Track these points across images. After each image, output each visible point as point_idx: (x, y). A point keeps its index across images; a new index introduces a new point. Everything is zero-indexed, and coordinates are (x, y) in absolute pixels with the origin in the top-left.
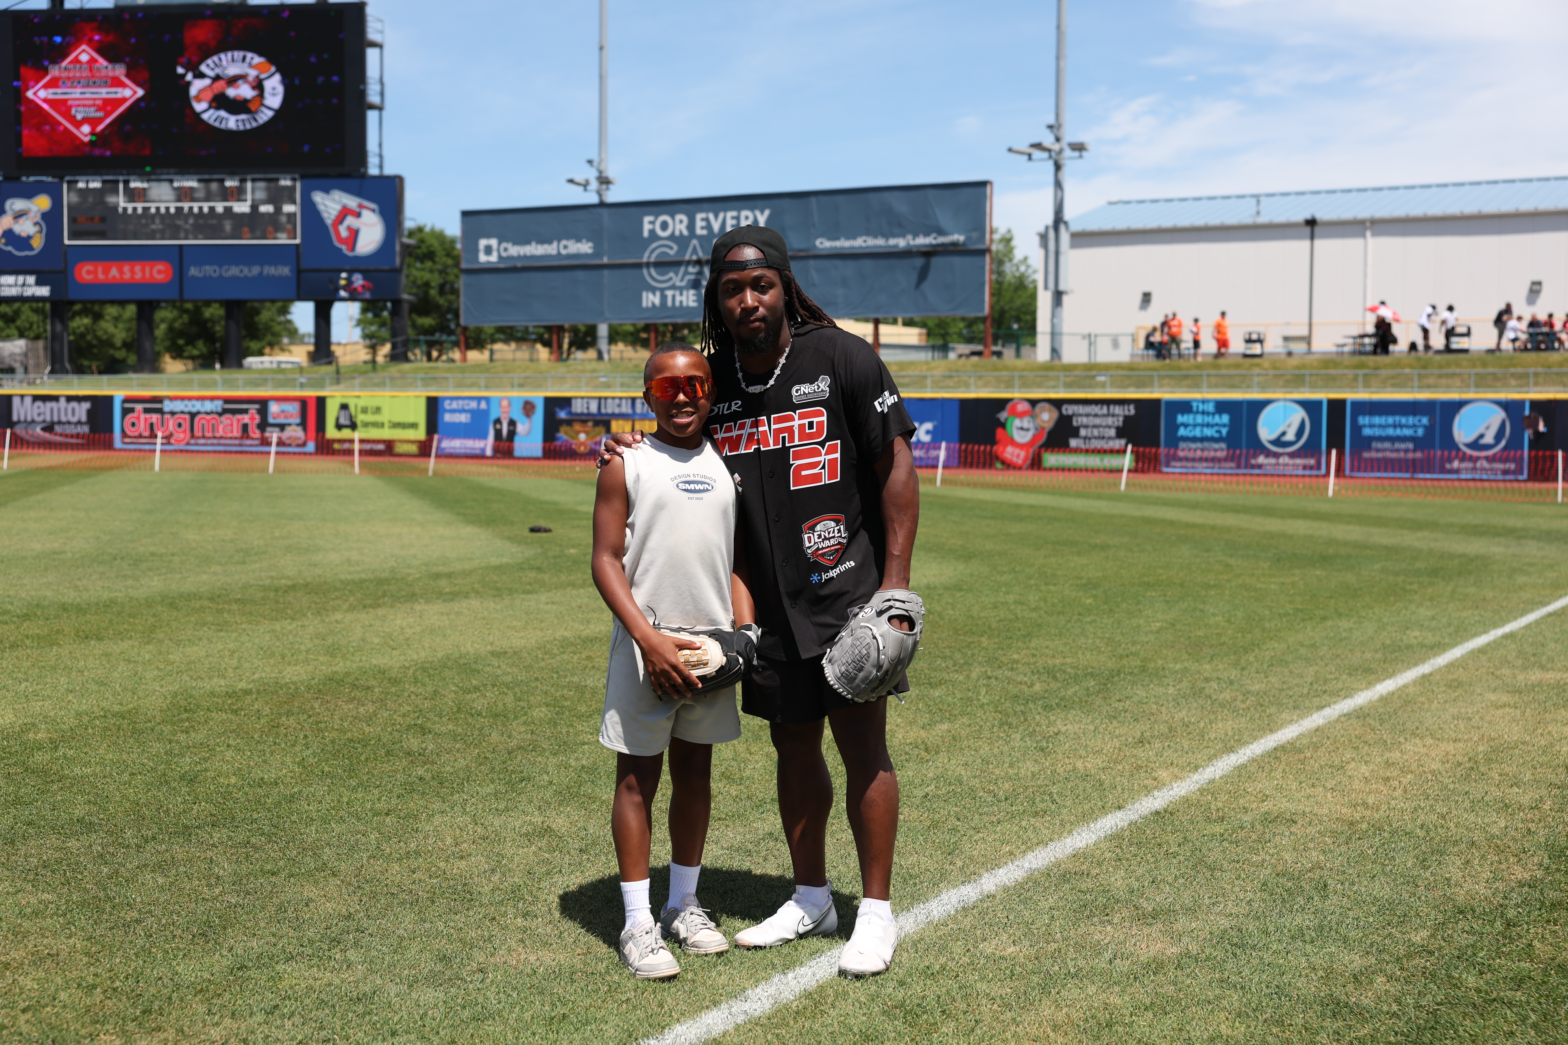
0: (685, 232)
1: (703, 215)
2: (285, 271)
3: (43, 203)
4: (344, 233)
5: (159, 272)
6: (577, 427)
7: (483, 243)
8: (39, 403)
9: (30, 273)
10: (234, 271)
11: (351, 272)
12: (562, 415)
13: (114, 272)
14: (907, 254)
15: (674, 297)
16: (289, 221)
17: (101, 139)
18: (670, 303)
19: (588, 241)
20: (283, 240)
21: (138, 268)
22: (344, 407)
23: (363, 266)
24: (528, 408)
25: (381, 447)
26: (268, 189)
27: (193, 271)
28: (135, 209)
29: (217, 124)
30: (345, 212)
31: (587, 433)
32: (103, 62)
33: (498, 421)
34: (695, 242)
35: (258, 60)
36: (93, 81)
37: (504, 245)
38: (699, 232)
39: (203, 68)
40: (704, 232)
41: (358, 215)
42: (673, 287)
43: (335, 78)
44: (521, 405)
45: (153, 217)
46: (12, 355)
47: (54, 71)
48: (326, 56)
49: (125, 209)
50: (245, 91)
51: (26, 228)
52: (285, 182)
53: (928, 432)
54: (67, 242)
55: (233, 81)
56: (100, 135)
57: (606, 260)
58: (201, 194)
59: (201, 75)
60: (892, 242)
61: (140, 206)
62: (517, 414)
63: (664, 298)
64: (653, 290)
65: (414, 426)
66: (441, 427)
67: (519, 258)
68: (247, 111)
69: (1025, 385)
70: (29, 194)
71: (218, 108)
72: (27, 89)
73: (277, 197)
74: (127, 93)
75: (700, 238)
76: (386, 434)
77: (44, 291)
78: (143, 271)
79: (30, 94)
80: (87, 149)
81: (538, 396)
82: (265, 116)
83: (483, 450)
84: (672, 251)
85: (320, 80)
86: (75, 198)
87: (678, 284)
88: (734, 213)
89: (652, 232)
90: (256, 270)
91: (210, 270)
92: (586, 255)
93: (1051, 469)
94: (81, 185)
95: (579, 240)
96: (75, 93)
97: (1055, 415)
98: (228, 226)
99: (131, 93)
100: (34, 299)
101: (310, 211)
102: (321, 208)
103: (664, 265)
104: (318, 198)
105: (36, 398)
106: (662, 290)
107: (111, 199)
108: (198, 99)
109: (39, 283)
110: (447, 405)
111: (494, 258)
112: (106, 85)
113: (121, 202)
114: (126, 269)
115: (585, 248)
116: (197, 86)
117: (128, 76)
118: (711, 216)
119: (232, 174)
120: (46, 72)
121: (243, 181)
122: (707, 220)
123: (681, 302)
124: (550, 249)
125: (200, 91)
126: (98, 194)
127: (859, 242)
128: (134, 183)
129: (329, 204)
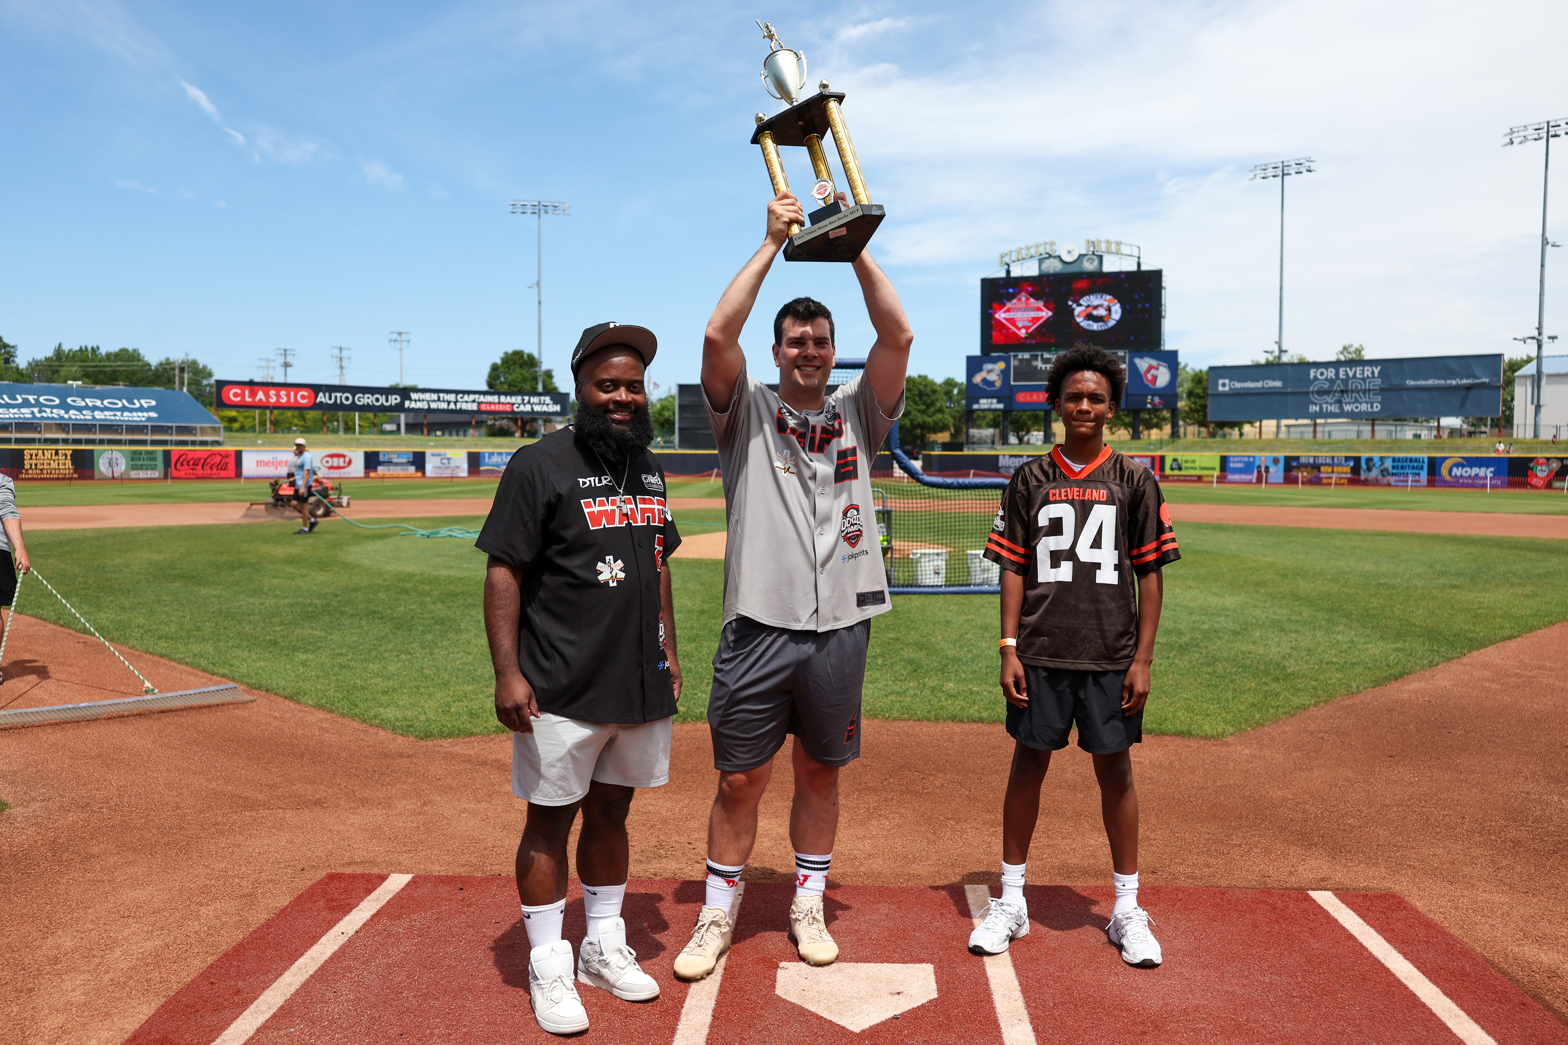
0: (1334, 377)
1: (1344, 369)
3: (1001, 365)
4: (1150, 377)
6: (1302, 469)
7: (1221, 381)
8: (1013, 459)
9: (994, 398)
11: (1153, 396)
12: (1294, 464)
13: (1035, 397)
14: (1458, 387)
15: (1327, 407)
17: (1031, 336)
18: (1324, 410)
19: (1280, 380)
22: (1175, 460)
23: (1160, 393)
24: (1276, 461)
25: (1195, 478)
29: (1088, 328)
30: (1150, 368)
31: (1308, 473)
32: (1032, 300)
33: (1259, 467)
34: (1339, 381)
35: (1109, 297)
36: (1027, 309)
37: (1232, 383)
38: (1341, 377)
39: (1081, 302)
40: (1344, 377)
41: (1157, 369)
42: (1327, 403)
43: (1147, 305)
44: (1272, 459)
46: (986, 436)
47: (1009, 305)
48: (1143, 295)
50: (1102, 312)
51: (992, 377)
53: (1491, 472)
54: (1012, 383)
55: (1096, 307)
56: (1030, 334)
57: (1289, 390)
59: (1080, 305)
60: (1449, 382)
62: (1270, 463)
63: (1321, 408)
64: (1316, 404)
65: (1213, 469)
66: (1228, 469)
67: (1241, 388)
68: (1103, 321)
69: (1542, 451)
70: (995, 361)
71: (1088, 320)
72: (995, 313)
74: (1044, 314)
75: (1342, 380)
76: (1198, 472)
77: (1001, 406)
79: (997, 316)
80: (1023, 341)
81: (1281, 455)
82: (1112, 323)
83: (1251, 480)
84: (1327, 386)
85: (1140, 306)
86: (1017, 363)
87: (1329, 401)
88: (1361, 368)
89: (1316, 378)
92: (1278, 388)
93: (1557, 489)
94: (1020, 357)
95: (1274, 380)
96: (1017, 315)
97: (1560, 464)
99: (1046, 314)
100: (995, 410)
102: (1139, 366)
103: (1321, 392)
104: (1137, 361)
105: (1011, 456)
106: (1320, 405)
107: (1034, 363)
108: (1078, 316)
109: (998, 402)
110: (1231, 459)
111: (1227, 389)
112: (1034, 310)
113: (1039, 364)
114: (1041, 395)
115: (1278, 384)
116: (1078, 310)
117: (1045, 306)
118: (1348, 370)
120: (1004, 305)
122: (1346, 371)
123: (1331, 410)
124: (1259, 385)
125: (1080, 313)
126: (1028, 361)
127: (1430, 382)
128: (1046, 355)
129: (1143, 364)
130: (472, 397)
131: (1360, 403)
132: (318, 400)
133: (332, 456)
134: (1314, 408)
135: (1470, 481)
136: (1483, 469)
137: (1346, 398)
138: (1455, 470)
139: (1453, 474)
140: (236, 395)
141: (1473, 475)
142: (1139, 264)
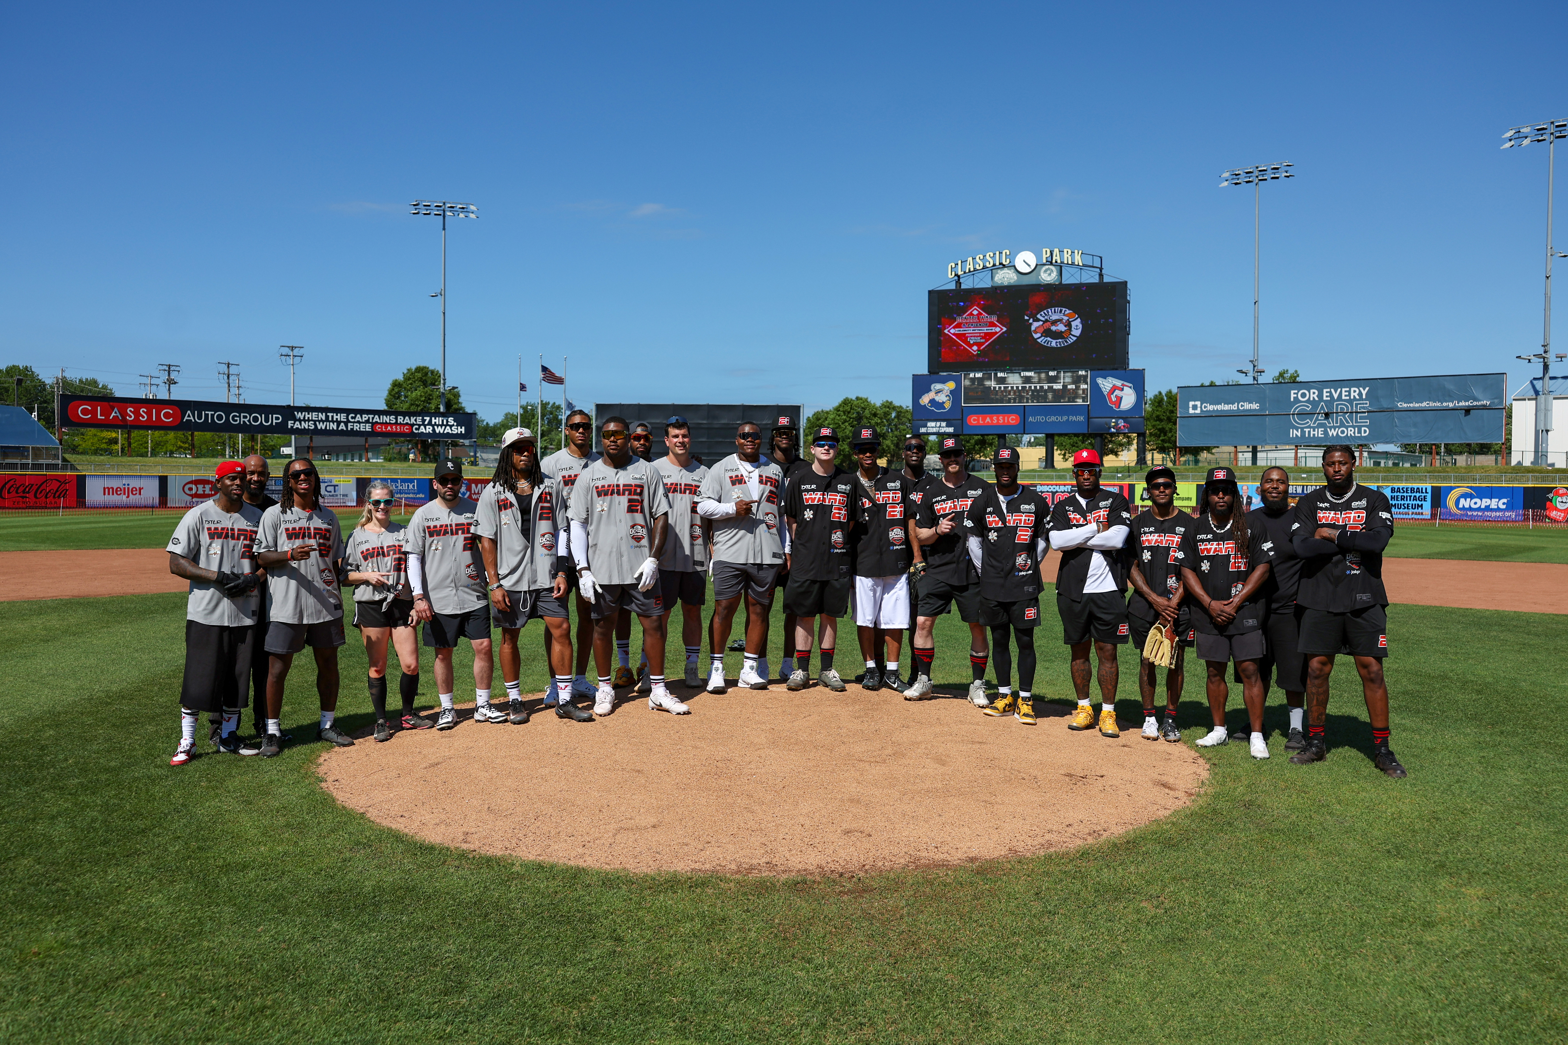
0: (1317, 399)
1: (1328, 390)
2: (1081, 418)
3: (951, 385)
4: (1114, 399)
5: (1012, 420)
7: (1191, 403)
9: (943, 420)
10: (1053, 419)
11: (1117, 418)
13: (988, 420)
14: (1455, 410)
15: (1309, 432)
16: (1083, 393)
17: (983, 353)
18: (1307, 435)
19: (1257, 401)
20: (1080, 402)
21: (1001, 418)
23: (1125, 416)
26: (1072, 377)
27: (1031, 419)
28: (1000, 388)
29: (1045, 345)
30: (1114, 388)
32: (985, 314)
34: (1322, 403)
35: (1068, 312)
36: (979, 323)
37: (1205, 405)
38: (1325, 398)
39: (1039, 316)
40: (1329, 398)
41: (1122, 390)
42: (1309, 427)
43: (1112, 321)
44: (1255, 488)
45: (1010, 391)
47: (959, 320)
48: (1106, 309)
49: (995, 388)
50: (1061, 328)
51: (941, 398)
52: (1082, 373)
53: (1504, 504)
54: (963, 405)
55: (1055, 322)
57: (1267, 413)
58: (1036, 380)
59: (1037, 320)
60: (1445, 404)
61: (1002, 386)
62: (1252, 493)
63: (1303, 432)
64: (1297, 428)
67: (1214, 411)
68: (1063, 338)
71: (1046, 336)
73: (1077, 380)
74: (998, 329)
75: (1326, 402)
78: (1004, 419)
79: (946, 331)
80: (975, 358)
82: (1072, 340)
84: (1309, 408)
85: (1102, 321)
86: (967, 383)
87: (1312, 425)
88: (1347, 389)
89: (1296, 399)
90: (1065, 418)
91: (1040, 418)
92: (1255, 410)
94: (972, 375)
95: (1251, 402)
96: (970, 330)
98: (1050, 395)
99: (1000, 329)
101: (1095, 388)
102: (1101, 386)
103: (1302, 415)
104: (1100, 381)
106: (1302, 429)
107: (987, 383)
108: (1036, 332)
109: (947, 426)
111: (1198, 411)
112: (986, 326)
113: (992, 384)
114: (995, 418)
115: (1255, 406)
116: (1035, 325)
117: (998, 321)
118: (1333, 390)
119: (1054, 370)
120: (955, 320)
121: (1059, 373)
122: (1330, 392)
123: (1314, 435)
124: (1234, 407)
125: (1037, 328)
126: (981, 380)
127: (1424, 404)
128: (1000, 375)
129: (1106, 384)
130: (365, 417)
131: (1347, 428)
132: (186, 418)
133: (197, 482)
134: (1295, 433)
135: (1480, 514)
136: (1495, 501)
137: (1330, 423)
138: (1462, 500)
139: (1461, 506)
140: (85, 412)
141: (1483, 507)
142: (1101, 275)
